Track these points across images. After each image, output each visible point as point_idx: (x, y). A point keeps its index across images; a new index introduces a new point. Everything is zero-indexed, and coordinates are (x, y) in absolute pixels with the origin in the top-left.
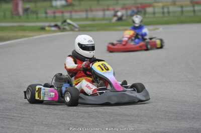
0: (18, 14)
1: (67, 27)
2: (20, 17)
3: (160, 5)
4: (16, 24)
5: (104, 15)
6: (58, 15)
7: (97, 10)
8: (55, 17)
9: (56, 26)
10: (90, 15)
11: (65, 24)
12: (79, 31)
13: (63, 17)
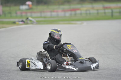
1: (29, 22)
3: (85, 9)
5: (51, 15)
8: (22, 16)
9: (22, 21)
11: (28, 20)
13: (26, 16)
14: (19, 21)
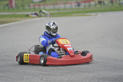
0: (12, 7)
1: (42, 15)
2: (13, 9)
4: (11, 13)
5: (65, 7)
6: (36, 7)
7: (60, 4)
8: (35, 9)
9: (36, 14)
10: (56, 7)
11: (41, 12)
12: (50, 17)
13: (40, 8)
14: (32, 14)
